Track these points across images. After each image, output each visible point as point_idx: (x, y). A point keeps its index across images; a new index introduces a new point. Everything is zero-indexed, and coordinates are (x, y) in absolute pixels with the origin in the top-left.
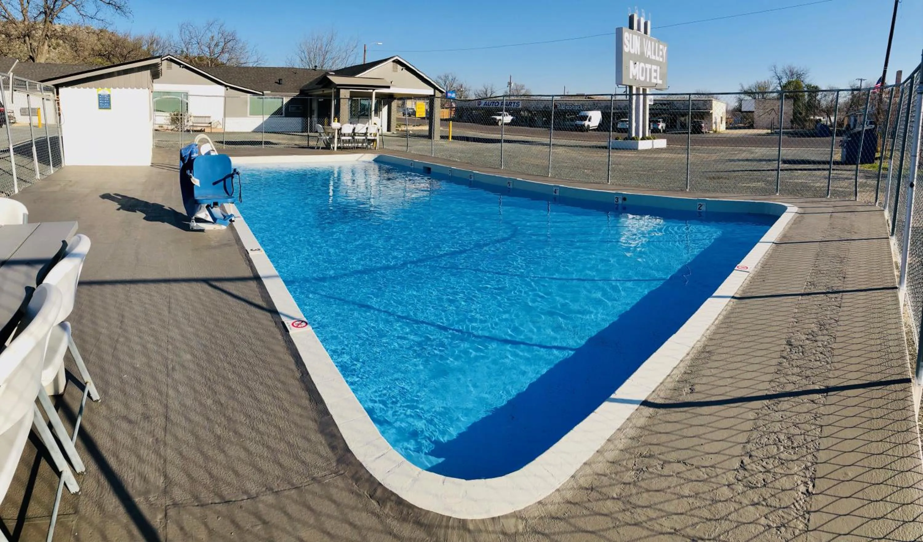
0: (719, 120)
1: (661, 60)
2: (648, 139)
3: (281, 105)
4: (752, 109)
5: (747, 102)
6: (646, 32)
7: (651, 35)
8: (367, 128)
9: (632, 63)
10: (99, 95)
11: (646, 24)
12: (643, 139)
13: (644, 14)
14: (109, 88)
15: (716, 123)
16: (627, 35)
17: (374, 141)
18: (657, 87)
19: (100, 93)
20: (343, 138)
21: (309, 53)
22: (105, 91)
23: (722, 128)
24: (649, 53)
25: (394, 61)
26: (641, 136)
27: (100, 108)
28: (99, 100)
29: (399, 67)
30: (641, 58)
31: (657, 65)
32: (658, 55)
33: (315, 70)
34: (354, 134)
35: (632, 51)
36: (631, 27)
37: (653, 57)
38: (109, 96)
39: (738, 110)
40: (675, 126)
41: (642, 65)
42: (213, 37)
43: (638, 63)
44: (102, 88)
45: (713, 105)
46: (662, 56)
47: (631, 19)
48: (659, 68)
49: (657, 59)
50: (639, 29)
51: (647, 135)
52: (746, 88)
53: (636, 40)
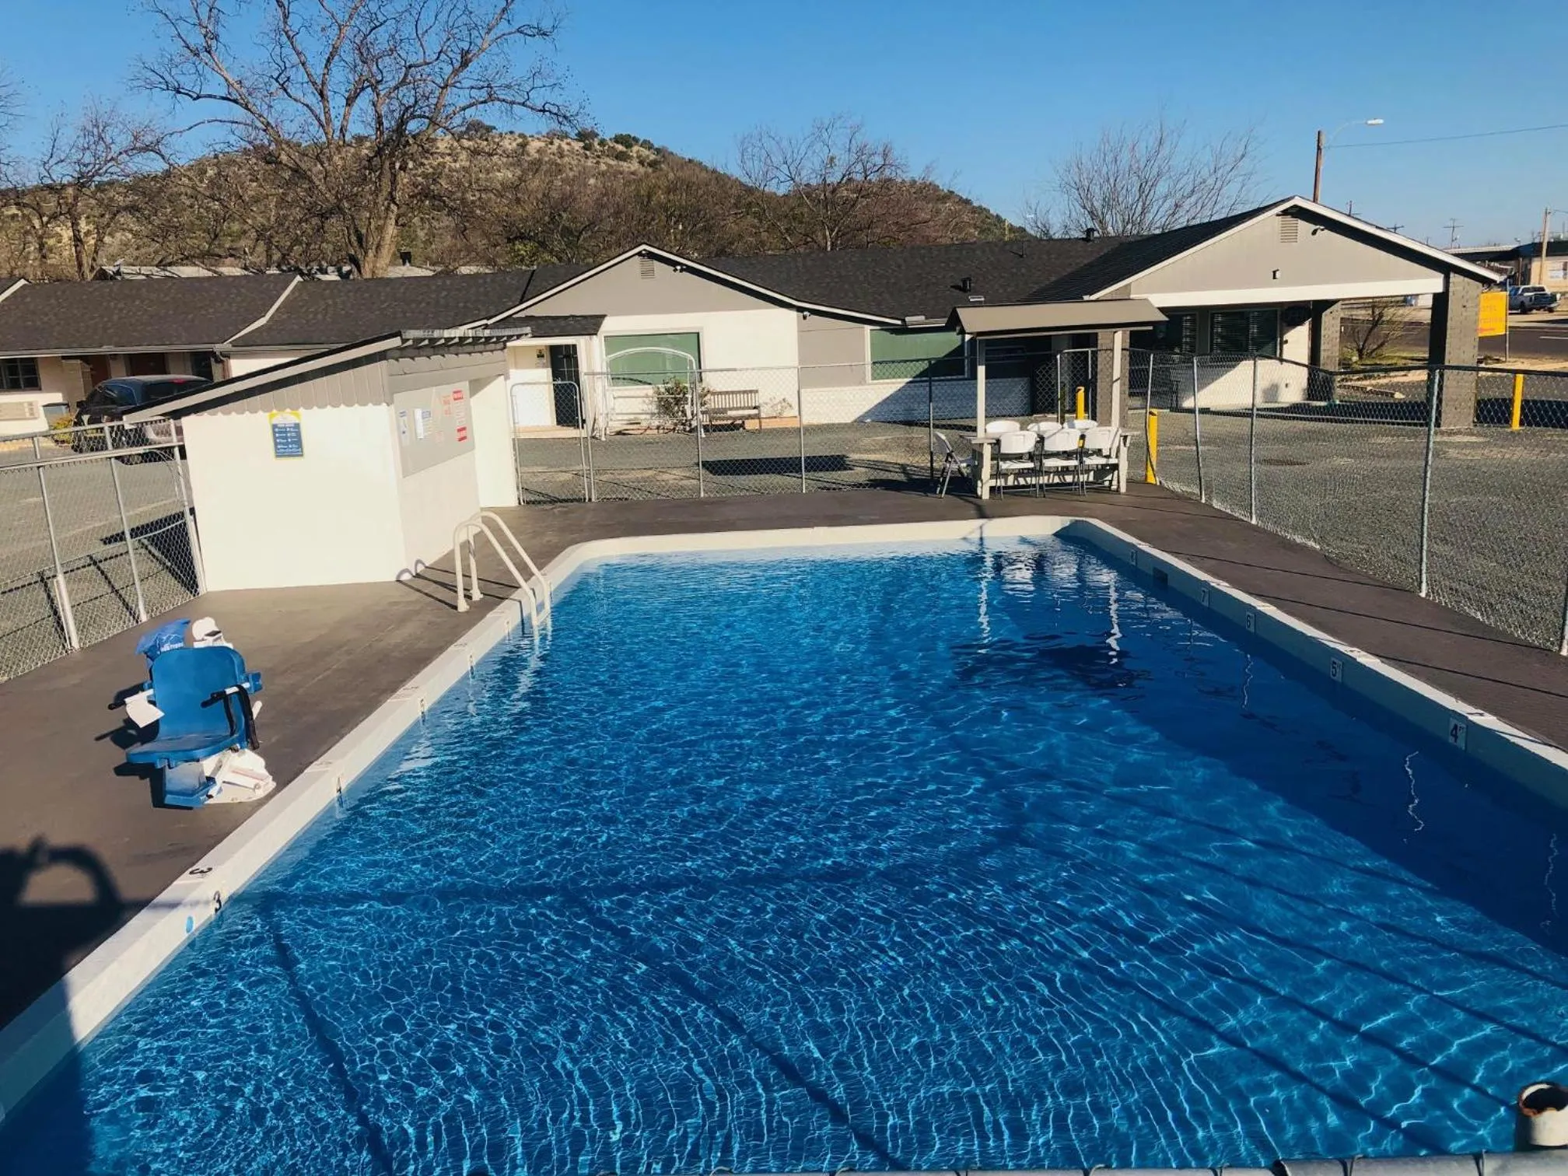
8: (1083, 437)
10: (274, 426)
14: (295, 408)
19: (274, 422)
22: (286, 418)
25: (1285, 213)
27: (279, 455)
28: (275, 438)
29: (1304, 227)
33: (1088, 239)
34: (1039, 454)
38: (297, 426)
42: (832, 159)
44: (281, 409)
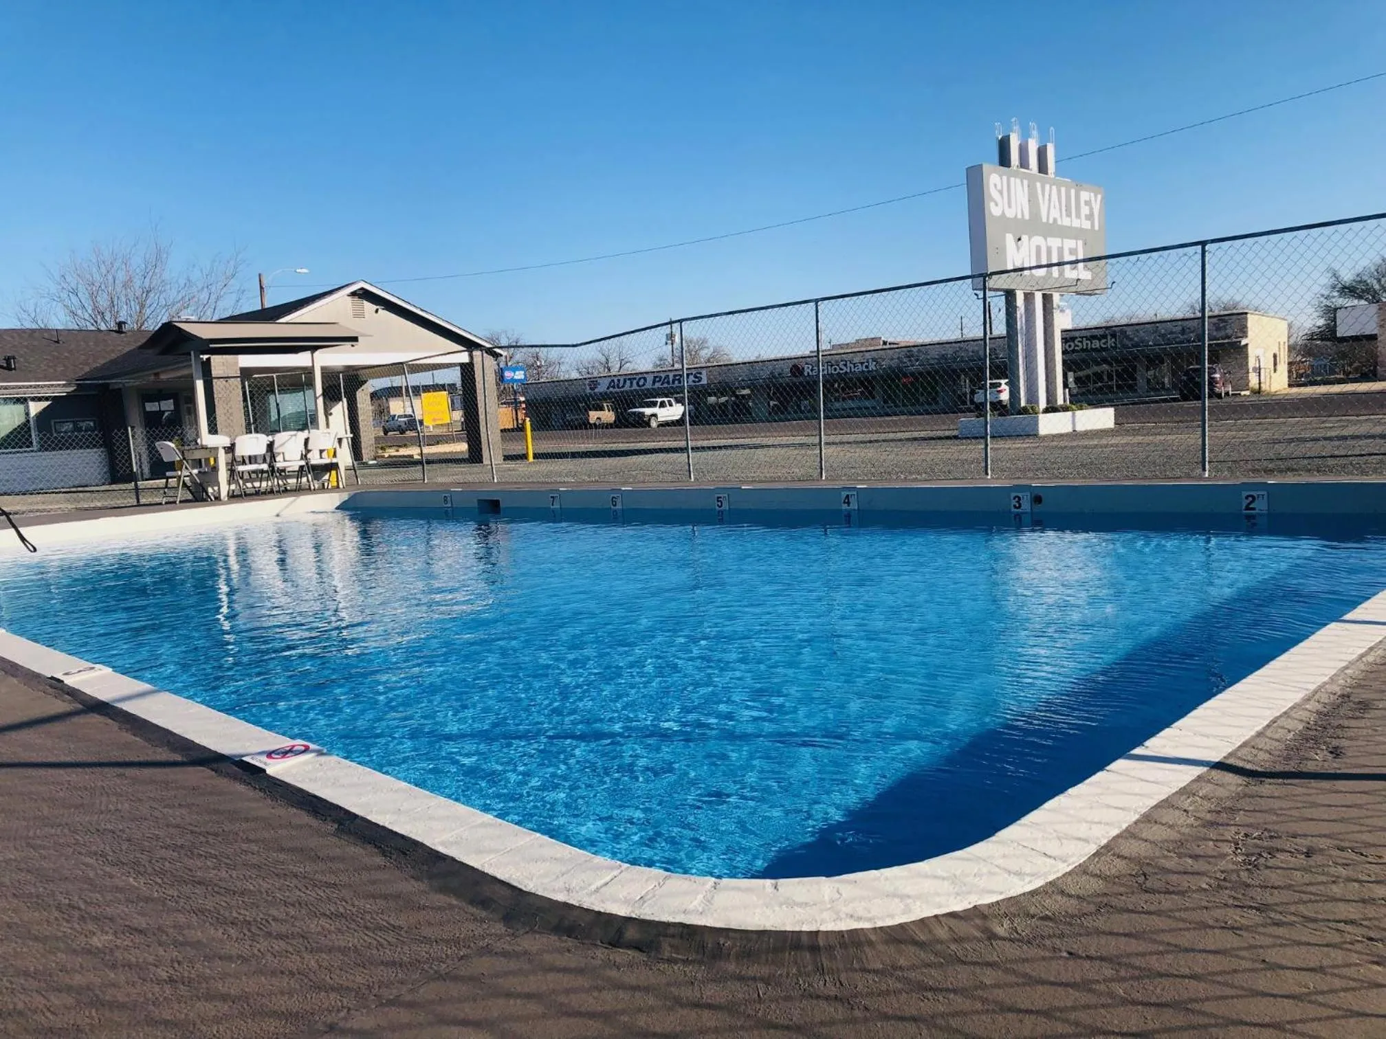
0: (1267, 363)
1: (1087, 225)
2: (1065, 409)
3: (23, 420)
4: (1370, 329)
5: (1356, 313)
6: (1043, 168)
7: (1057, 174)
9: (1010, 239)
11: (1042, 154)
12: (1052, 408)
13: (1035, 133)
15: (1258, 370)
16: (994, 179)
17: (333, 467)
18: (1081, 288)
20: (241, 468)
21: (93, 297)
23: (1277, 382)
24: (1055, 213)
25: (353, 294)
26: (1043, 404)
29: (369, 307)
30: (1033, 225)
31: (1076, 238)
32: (1078, 216)
33: (120, 331)
34: (272, 456)
35: (1010, 214)
36: (1004, 161)
37: (1066, 222)
39: (1328, 334)
40: (1132, 388)
41: (1038, 240)
43: (1025, 238)
45: (1249, 324)
46: (1090, 217)
47: (1004, 145)
48: (1080, 243)
49: (1076, 223)
50: (1024, 163)
51: (1060, 402)
52: (1347, 277)
53: (1019, 189)
